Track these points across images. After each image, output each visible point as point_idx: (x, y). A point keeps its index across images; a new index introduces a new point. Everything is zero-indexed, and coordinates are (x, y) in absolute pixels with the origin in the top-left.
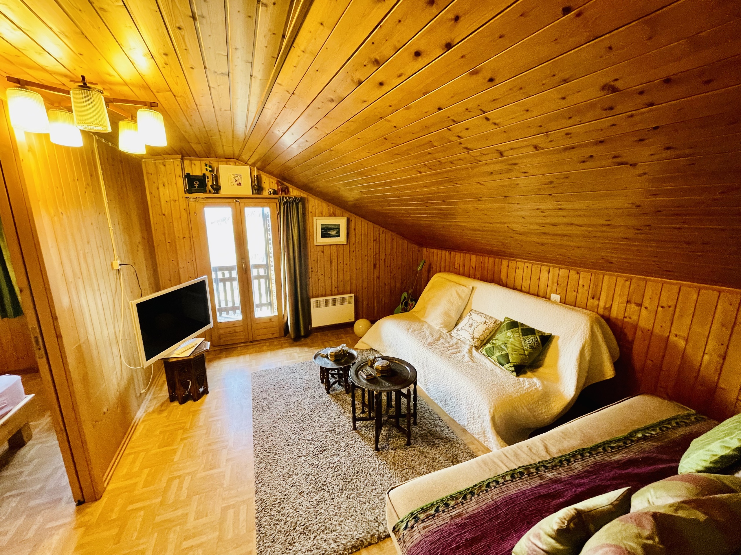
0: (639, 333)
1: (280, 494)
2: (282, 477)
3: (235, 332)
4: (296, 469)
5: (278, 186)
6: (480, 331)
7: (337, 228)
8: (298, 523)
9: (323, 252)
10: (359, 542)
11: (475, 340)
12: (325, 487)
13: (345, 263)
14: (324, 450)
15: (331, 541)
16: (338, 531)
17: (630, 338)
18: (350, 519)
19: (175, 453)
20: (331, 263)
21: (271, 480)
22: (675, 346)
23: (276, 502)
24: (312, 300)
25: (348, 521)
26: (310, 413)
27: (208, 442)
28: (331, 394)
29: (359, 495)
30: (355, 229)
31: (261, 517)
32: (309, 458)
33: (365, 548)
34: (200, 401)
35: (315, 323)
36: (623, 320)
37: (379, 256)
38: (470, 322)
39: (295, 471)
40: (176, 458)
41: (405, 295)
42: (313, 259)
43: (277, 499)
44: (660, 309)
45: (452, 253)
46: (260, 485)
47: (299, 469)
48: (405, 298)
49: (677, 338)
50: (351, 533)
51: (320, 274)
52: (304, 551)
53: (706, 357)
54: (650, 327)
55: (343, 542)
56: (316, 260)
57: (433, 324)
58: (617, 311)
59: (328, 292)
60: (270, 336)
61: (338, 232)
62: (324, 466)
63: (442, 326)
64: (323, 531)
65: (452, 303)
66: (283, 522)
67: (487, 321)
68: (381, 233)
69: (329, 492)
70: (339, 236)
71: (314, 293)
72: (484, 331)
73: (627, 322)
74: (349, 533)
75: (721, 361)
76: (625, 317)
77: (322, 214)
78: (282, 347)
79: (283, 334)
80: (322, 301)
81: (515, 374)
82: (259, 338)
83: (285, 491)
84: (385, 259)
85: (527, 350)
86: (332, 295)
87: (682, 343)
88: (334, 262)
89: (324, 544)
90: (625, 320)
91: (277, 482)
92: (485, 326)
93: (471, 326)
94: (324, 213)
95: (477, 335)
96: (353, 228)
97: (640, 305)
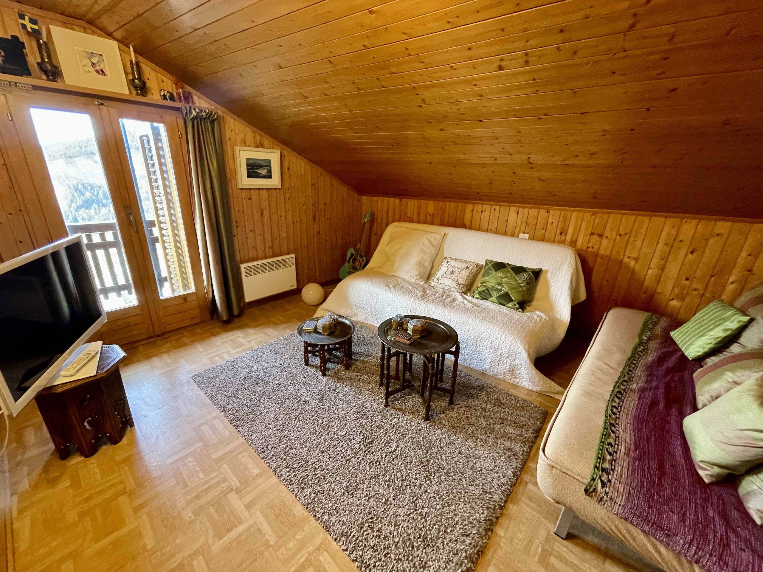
0: (599, 259)
1: (362, 515)
2: (346, 494)
3: (129, 326)
4: (356, 477)
5: (177, 89)
6: (463, 276)
7: (267, 165)
8: (412, 537)
9: (250, 199)
10: (488, 522)
11: (461, 286)
12: (407, 482)
13: (279, 215)
14: (372, 441)
15: (462, 538)
16: (460, 523)
17: (591, 265)
18: (460, 503)
19: (140, 535)
20: (262, 214)
21: (336, 503)
22: (627, 266)
23: (365, 528)
24: (243, 266)
25: (460, 507)
26: (320, 404)
27: (193, 495)
28: (329, 375)
29: (448, 474)
30: (289, 169)
31: (361, 556)
32: (362, 457)
33: (496, 525)
34: (125, 441)
35: (249, 297)
36: (586, 250)
37: (318, 205)
38: (451, 270)
39: (358, 479)
40: (149, 542)
41: (351, 251)
42: (237, 209)
43: (362, 523)
44: (618, 237)
45: (403, 200)
46: (326, 517)
47: (360, 475)
48: (352, 255)
49: (629, 260)
50: (474, 517)
51: (248, 230)
52: (443, 565)
53: (650, 272)
54: (608, 253)
55: (475, 532)
56: (241, 210)
57: (407, 277)
58: (582, 242)
59: (261, 254)
60: (188, 323)
61: (270, 171)
62: (387, 459)
63: (418, 277)
64: (445, 532)
65: (425, 252)
66: (393, 547)
67: (469, 266)
68: (320, 175)
69: (416, 485)
70: (270, 177)
71: (242, 257)
72: (468, 276)
73: (591, 252)
74: (471, 519)
75: (660, 272)
76: (588, 248)
77: (244, 143)
78: (214, 335)
79: (208, 316)
80: (256, 267)
81: (520, 310)
82: (168, 329)
83: (365, 509)
84: (324, 210)
85: (524, 286)
86: (266, 258)
87: (632, 263)
88: (266, 213)
89: (458, 545)
90: (589, 250)
91: (346, 503)
92: (468, 272)
93: (452, 273)
94: (248, 142)
95: (461, 281)
96: (287, 168)
97: (601, 236)
